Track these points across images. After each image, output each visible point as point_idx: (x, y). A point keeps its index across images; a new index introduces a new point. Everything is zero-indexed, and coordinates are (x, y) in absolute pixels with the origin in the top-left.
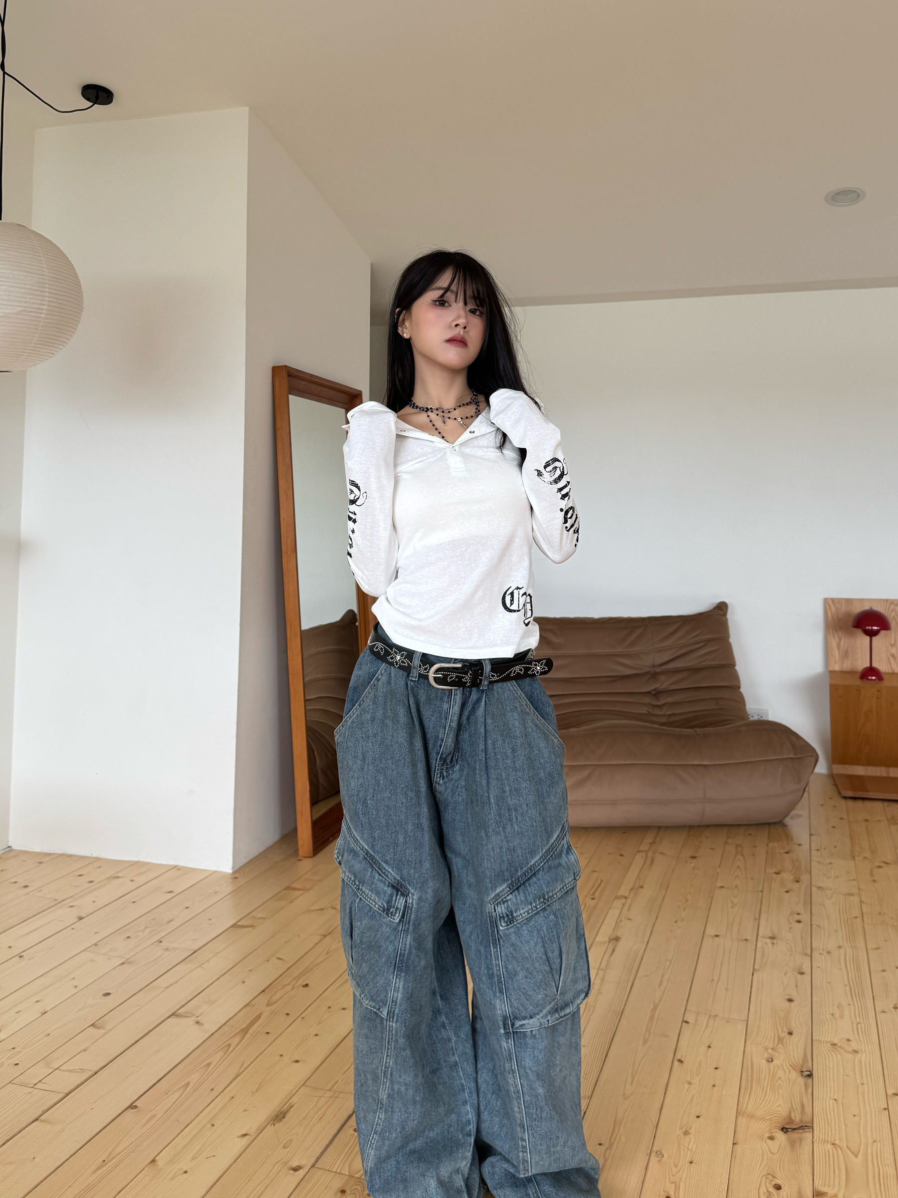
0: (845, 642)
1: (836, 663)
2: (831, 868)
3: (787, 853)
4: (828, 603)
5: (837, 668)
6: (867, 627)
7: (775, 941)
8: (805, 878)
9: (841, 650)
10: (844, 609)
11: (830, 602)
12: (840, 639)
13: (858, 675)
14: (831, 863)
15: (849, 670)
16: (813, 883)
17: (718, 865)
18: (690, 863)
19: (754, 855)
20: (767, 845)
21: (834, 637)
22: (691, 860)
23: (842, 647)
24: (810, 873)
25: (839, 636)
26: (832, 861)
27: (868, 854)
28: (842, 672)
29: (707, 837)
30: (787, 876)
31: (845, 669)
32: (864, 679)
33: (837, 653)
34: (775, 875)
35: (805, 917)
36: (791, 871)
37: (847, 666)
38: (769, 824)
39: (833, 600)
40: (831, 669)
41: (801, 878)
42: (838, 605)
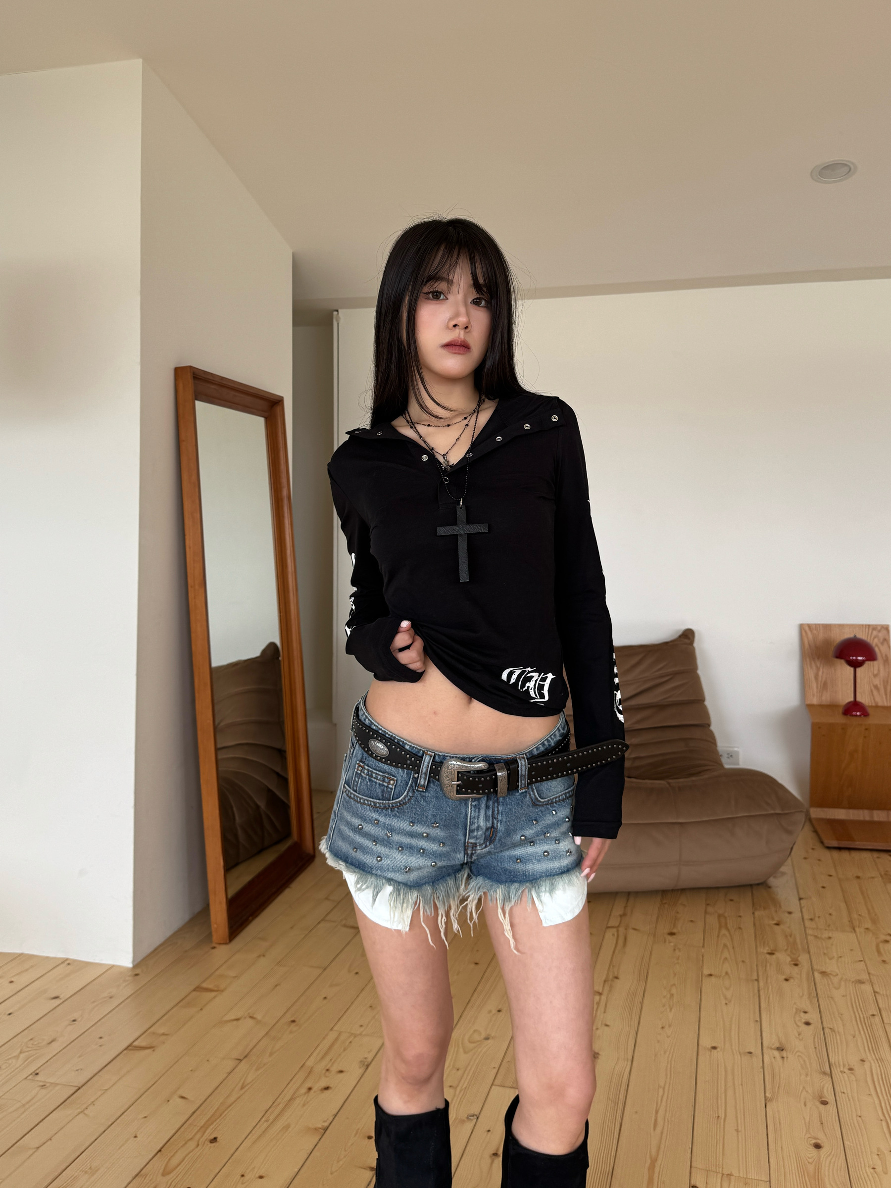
0: (824, 672)
1: (813, 695)
2: (832, 945)
3: (777, 924)
4: (804, 629)
5: (815, 701)
6: (851, 658)
7: (784, 1054)
8: (803, 959)
9: (819, 682)
10: (821, 636)
11: (807, 629)
12: (818, 669)
13: (841, 710)
14: (830, 938)
15: (828, 703)
16: (815, 967)
17: (702, 945)
18: (670, 942)
19: (740, 928)
20: (753, 913)
21: (811, 667)
22: (669, 938)
23: (820, 679)
24: (809, 952)
25: (817, 667)
26: (830, 935)
27: (869, 925)
28: (821, 706)
29: (684, 905)
30: (783, 957)
31: (824, 703)
32: (848, 716)
33: (814, 685)
34: (768, 956)
35: (813, 1016)
36: (786, 950)
37: (826, 698)
38: (751, 885)
39: (809, 626)
40: (808, 702)
41: (799, 959)
42: (815, 632)
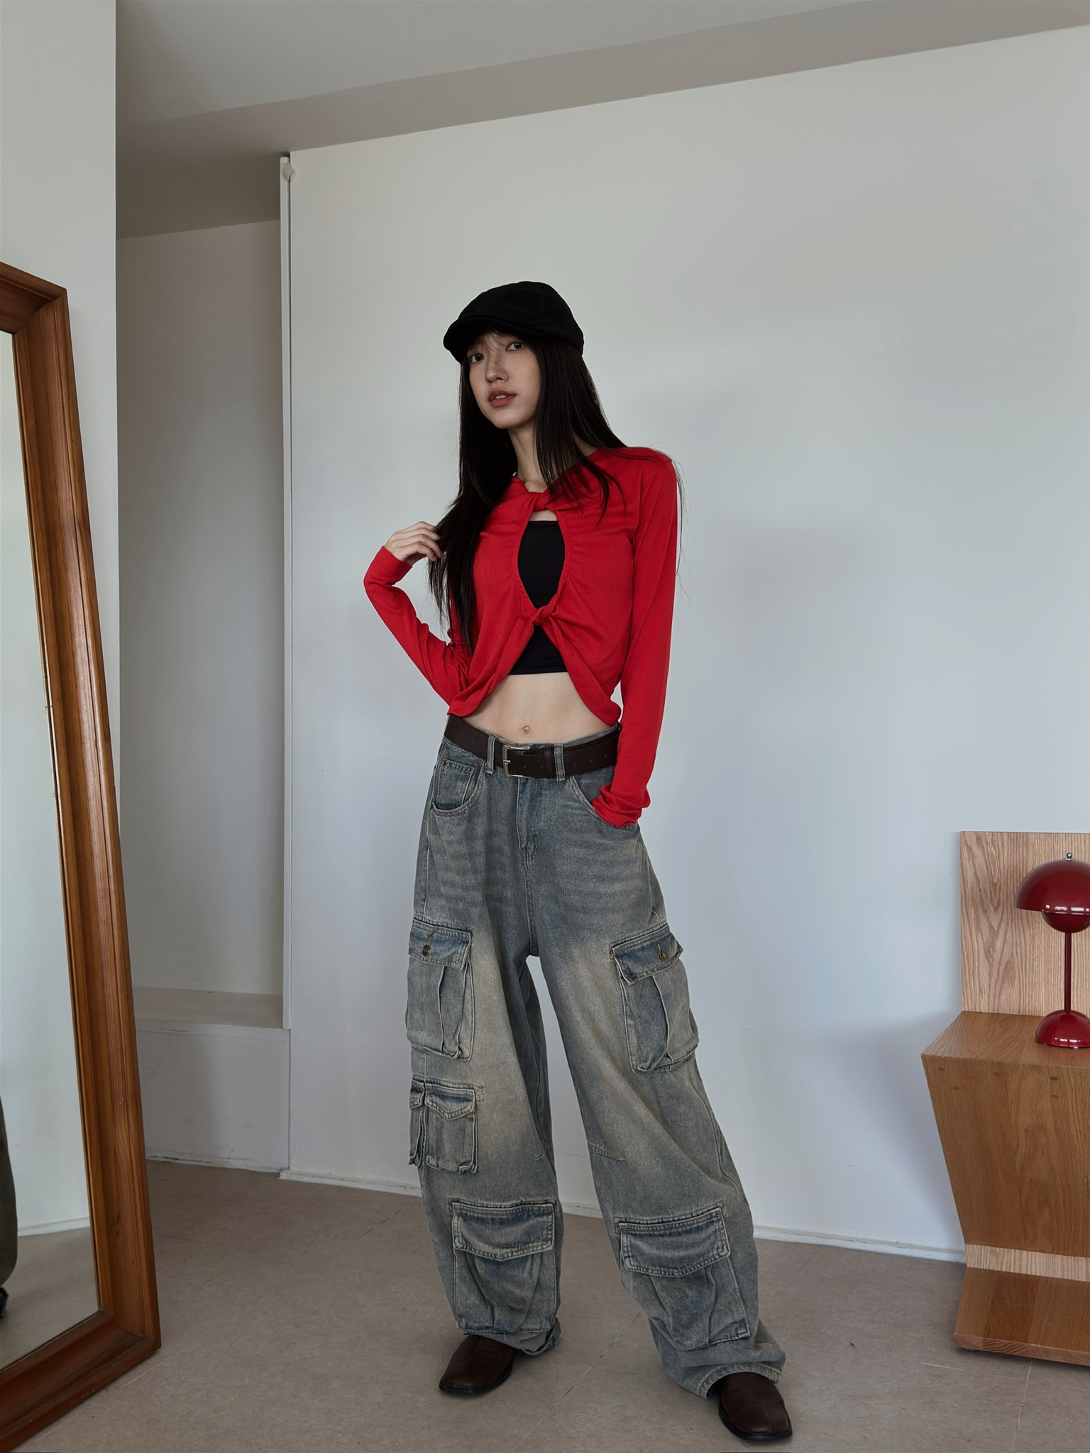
0: (1006, 943)
1: (981, 992)
4: (970, 843)
5: (983, 1004)
6: (1057, 907)
9: (996, 965)
10: (1003, 857)
11: (973, 842)
12: (994, 933)
13: (1034, 1031)
23: (997, 955)
25: (991, 927)
28: (995, 1017)
31: (1005, 1009)
32: (1051, 1046)
33: (984, 969)
39: (979, 837)
40: (969, 1007)
42: (991, 850)
